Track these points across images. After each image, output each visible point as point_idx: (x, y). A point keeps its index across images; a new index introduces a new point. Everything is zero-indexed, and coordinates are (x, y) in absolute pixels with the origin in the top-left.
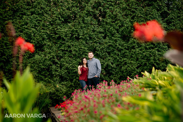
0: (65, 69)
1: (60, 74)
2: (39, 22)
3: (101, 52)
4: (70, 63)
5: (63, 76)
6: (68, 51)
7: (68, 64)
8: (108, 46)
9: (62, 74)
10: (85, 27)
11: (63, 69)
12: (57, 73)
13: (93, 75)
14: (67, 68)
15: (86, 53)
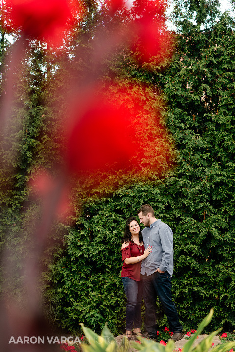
0: (101, 242)
1: (86, 256)
2: (51, 124)
3: (194, 200)
4: (113, 228)
5: (93, 259)
6: (114, 195)
7: (109, 230)
8: (213, 186)
9: (91, 255)
10: (160, 136)
11: (94, 243)
12: (79, 254)
13: (151, 266)
14: (105, 241)
15: (156, 202)
